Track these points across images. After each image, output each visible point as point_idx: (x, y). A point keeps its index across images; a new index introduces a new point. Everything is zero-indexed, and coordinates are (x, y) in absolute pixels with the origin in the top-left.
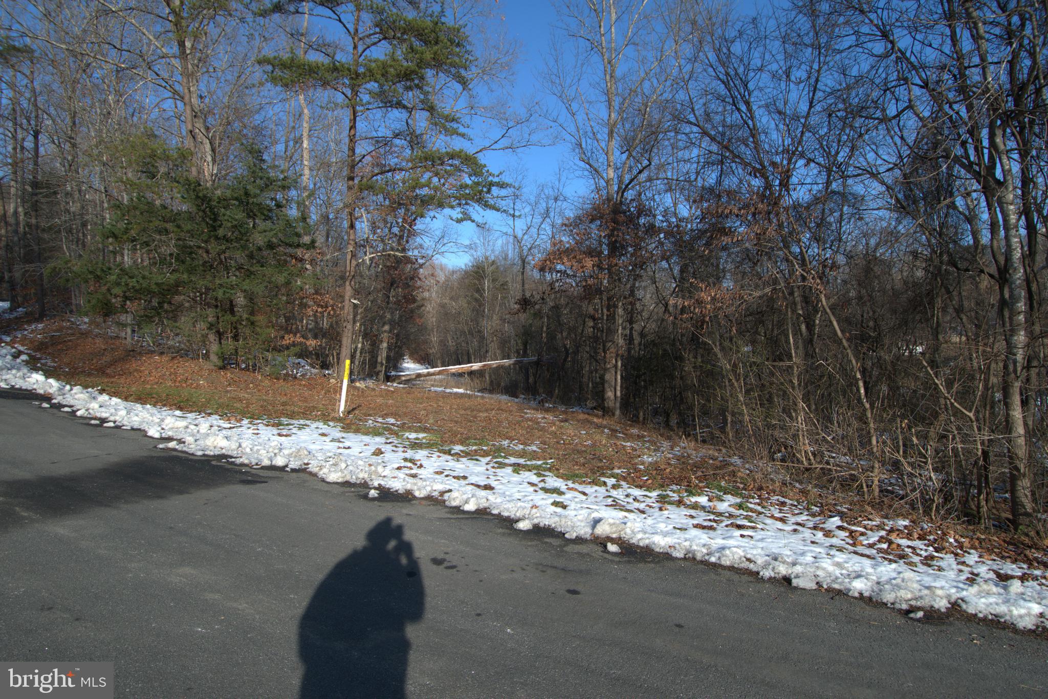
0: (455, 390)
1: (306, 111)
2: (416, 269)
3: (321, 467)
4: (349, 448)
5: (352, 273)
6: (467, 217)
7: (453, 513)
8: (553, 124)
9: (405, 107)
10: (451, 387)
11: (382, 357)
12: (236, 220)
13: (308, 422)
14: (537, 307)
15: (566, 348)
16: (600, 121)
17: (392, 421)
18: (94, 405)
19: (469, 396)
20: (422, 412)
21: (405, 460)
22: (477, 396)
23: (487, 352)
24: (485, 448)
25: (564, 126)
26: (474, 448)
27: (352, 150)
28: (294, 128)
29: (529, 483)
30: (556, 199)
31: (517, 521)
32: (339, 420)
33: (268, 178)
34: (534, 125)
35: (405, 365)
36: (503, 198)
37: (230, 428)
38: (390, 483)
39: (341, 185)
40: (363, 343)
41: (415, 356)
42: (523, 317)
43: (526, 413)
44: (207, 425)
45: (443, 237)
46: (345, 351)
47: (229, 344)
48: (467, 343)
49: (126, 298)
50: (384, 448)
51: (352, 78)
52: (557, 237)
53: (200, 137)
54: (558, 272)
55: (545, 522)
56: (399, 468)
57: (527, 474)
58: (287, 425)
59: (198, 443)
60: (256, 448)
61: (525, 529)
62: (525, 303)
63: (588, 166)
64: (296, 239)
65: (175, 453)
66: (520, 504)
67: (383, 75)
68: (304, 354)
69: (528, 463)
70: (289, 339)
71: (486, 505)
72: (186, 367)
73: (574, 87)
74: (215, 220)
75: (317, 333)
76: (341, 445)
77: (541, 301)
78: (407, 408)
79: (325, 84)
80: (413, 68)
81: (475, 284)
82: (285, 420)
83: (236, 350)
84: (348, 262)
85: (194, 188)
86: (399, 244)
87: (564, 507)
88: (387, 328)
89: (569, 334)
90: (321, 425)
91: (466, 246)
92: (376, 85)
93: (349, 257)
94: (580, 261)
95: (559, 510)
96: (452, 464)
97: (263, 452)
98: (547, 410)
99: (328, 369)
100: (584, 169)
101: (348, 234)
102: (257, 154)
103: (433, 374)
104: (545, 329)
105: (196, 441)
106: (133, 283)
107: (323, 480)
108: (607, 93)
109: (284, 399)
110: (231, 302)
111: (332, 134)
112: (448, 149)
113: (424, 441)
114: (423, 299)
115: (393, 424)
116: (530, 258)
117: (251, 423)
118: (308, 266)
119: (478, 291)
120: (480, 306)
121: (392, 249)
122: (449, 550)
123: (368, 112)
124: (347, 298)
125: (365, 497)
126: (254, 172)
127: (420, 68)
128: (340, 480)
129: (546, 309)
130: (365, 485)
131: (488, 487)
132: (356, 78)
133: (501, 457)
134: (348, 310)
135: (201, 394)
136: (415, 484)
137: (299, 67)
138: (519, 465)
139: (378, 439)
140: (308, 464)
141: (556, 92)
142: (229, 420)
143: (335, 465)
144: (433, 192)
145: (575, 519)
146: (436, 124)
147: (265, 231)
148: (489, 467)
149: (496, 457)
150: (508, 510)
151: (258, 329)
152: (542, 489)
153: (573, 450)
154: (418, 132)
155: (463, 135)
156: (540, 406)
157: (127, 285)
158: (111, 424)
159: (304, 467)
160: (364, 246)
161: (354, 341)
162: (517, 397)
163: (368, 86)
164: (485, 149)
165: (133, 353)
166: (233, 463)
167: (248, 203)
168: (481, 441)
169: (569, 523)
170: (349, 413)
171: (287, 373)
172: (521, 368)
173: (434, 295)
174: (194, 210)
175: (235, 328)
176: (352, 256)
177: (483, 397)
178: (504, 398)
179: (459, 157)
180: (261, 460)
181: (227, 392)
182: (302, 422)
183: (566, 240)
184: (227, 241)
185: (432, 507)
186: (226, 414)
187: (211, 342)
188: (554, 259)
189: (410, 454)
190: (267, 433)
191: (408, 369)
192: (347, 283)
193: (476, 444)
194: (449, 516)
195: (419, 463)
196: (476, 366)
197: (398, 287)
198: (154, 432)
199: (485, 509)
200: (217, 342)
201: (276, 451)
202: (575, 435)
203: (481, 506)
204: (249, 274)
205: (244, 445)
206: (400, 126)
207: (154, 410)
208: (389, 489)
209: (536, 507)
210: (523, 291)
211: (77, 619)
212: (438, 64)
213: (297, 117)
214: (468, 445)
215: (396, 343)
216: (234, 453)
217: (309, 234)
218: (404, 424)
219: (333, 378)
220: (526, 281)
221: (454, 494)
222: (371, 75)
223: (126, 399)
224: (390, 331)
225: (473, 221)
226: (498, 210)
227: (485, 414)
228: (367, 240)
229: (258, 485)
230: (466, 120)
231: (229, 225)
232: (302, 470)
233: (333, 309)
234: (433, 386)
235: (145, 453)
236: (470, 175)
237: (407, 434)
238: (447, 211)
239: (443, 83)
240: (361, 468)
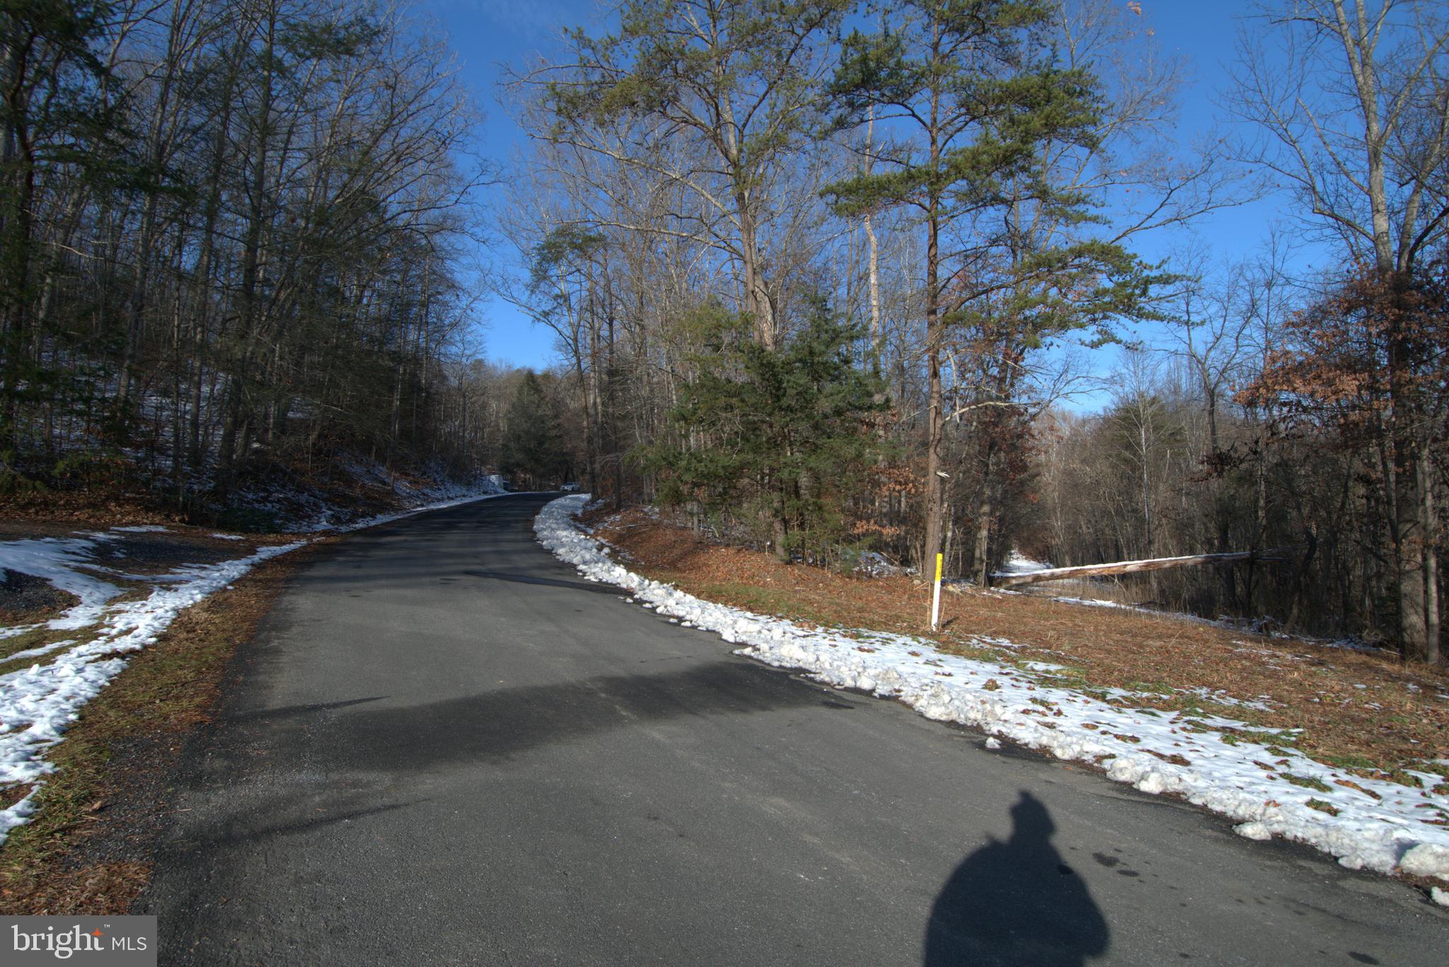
0: (1100, 602)
1: (873, 239)
2: (1026, 422)
3: (917, 697)
4: (950, 675)
5: (938, 437)
6: (1107, 337)
7: (1122, 792)
8: (1254, 167)
9: (1004, 201)
10: (1091, 598)
11: (981, 549)
12: (801, 386)
13: (892, 636)
14: (1244, 466)
15: (1309, 535)
16: (1350, 142)
17: (1006, 642)
18: (671, 602)
19: (1126, 614)
20: (1051, 633)
21: (1034, 700)
22: (1139, 614)
23: (1150, 542)
24: (1164, 696)
25: (1278, 164)
26: (1145, 694)
27: (933, 274)
28: (857, 262)
29: (1256, 763)
30: (1269, 285)
31: (1241, 822)
32: (931, 635)
33: (834, 330)
34: (1217, 176)
35: (1014, 562)
36: (1168, 298)
37: (804, 636)
38: (1015, 731)
39: (919, 323)
40: (954, 532)
41: (1029, 550)
42: (1215, 484)
43: (1237, 646)
44: (781, 631)
45: (1066, 371)
46: (932, 542)
47: (796, 533)
48: (1114, 529)
49: (695, 485)
50: (1000, 680)
51: (932, 184)
52: (1278, 347)
53: (760, 295)
54: (1285, 404)
55: (1296, 832)
56: (1025, 712)
57: (1251, 747)
58: (868, 637)
59: (773, 651)
60: (835, 664)
61: (1257, 837)
62: (1219, 461)
63: (1331, 220)
64: (866, 401)
65: (751, 661)
66: (1242, 795)
67: (973, 168)
68: (878, 546)
69: (1252, 729)
70: (861, 527)
71: (1179, 788)
72: (753, 561)
73: (1291, 101)
74: (779, 389)
75: (895, 517)
76: (939, 670)
77: (1252, 456)
78: (1026, 625)
79: (898, 199)
80: (1015, 146)
81: (1123, 437)
82: (864, 631)
83: (803, 541)
84: (931, 422)
85: (757, 354)
86: (1000, 390)
87: (1334, 813)
88: (986, 508)
89: (1314, 509)
90: (908, 640)
91: (1105, 381)
92: (964, 183)
93: (932, 415)
94: (1330, 383)
95: (1322, 816)
96: (1109, 715)
97: (844, 669)
98: (1279, 643)
99: (909, 567)
100: (1322, 226)
101: (931, 385)
102: (820, 303)
103: (1061, 577)
104: (1262, 503)
105: (771, 648)
106: (701, 467)
107: (921, 715)
108: (1359, 93)
109: (860, 604)
110: (797, 482)
111: (905, 259)
112: (1071, 245)
113: (1059, 676)
114: (1038, 465)
115: (1007, 648)
116: (1224, 386)
117: (826, 631)
118: (881, 433)
119: (1128, 446)
120: (1133, 471)
121: (991, 399)
122: (1123, 846)
123: (952, 221)
124: (931, 470)
125: (982, 746)
126: (818, 326)
127: (1024, 142)
128: (944, 718)
129: (1261, 470)
130: (978, 729)
131: (1177, 760)
132: (936, 181)
133: (1197, 714)
134: (932, 487)
135: (769, 594)
136: (1055, 738)
137: (866, 188)
138: (1232, 730)
139: (988, 667)
140: (899, 691)
141: (1257, 115)
142: (801, 626)
143: (935, 696)
144: (1049, 310)
145: (1358, 836)
146: (1051, 213)
147: (832, 395)
148: (1176, 727)
149: (1187, 714)
150: (1221, 802)
151: (826, 515)
152: (1284, 776)
153: (1343, 717)
154: (1023, 230)
155: (1095, 219)
156: (1263, 633)
157: (696, 470)
158: (688, 624)
159: (895, 694)
160: (950, 399)
161: (944, 529)
162: (1214, 619)
163: (952, 187)
164: (1131, 230)
165: (701, 545)
166: (812, 680)
167: (812, 364)
168: (1157, 685)
169: (1346, 841)
170: (944, 626)
171: (860, 570)
172: (1217, 569)
173: (1054, 457)
174: (757, 379)
175: (801, 514)
176: (937, 413)
177: (1150, 616)
178: (1189, 619)
179: (1091, 251)
180: (842, 679)
181: (796, 592)
182: (885, 634)
183: (1296, 349)
184: (792, 411)
185: (1084, 777)
186: (798, 619)
187: (776, 532)
188: (1275, 383)
189: (1039, 692)
190: (846, 646)
191: (1018, 568)
192: (932, 450)
193: (1149, 690)
194: (1115, 794)
195: (1055, 708)
196: (1133, 565)
197: (1000, 450)
198: (728, 636)
199: (1178, 794)
200: (783, 531)
201: (860, 670)
202: (1342, 690)
203: (1170, 789)
204: (816, 448)
205: (822, 659)
206: (998, 228)
207: (726, 610)
208: (1014, 740)
209: (1276, 805)
210: (1214, 441)
211: (681, 836)
212: (1051, 129)
213: (861, 248)
214: (1134, 689)
215: (1000, 530)
216: (812, 668)
217: (882, 391)
218: (1024, 648)
219: (917, 578)
220: (1218, 425)
221: (1120, 763)
222: (957, 170)
223: (698, 596)
224: (991, 513)
225: (1119, 342)
226: (1161, 319)
227: (1159, 643)
228: (956, 390)
229: (844, 711)
230: (1098, 196)
231: (794, 392)
232: (892, 698)
233: (914, 486)
234: (1060, 594)
235: (722, 659)
236: (1110, 276)
237: (1031, 664)
238: (1074, 333)
239: (1058, 152)
240: (970, 704)
